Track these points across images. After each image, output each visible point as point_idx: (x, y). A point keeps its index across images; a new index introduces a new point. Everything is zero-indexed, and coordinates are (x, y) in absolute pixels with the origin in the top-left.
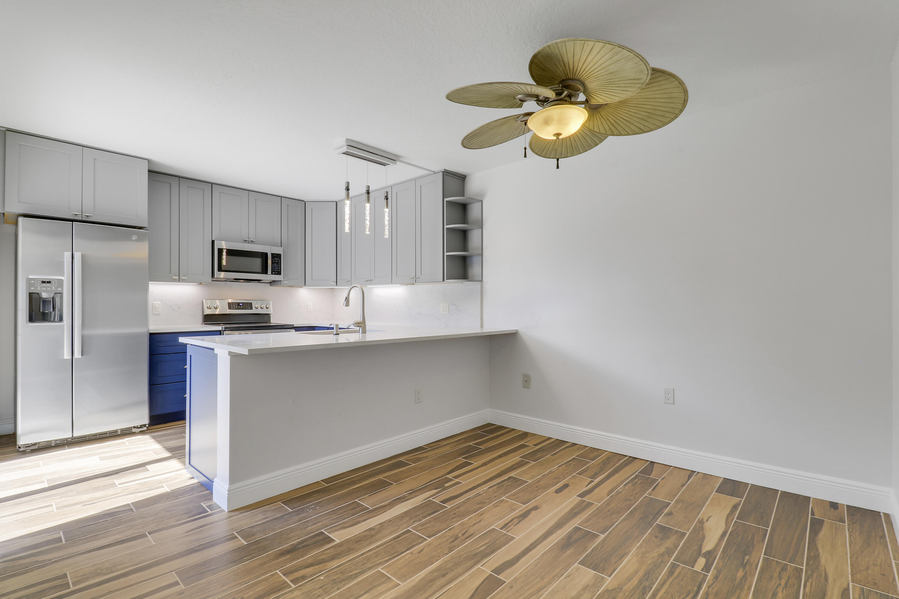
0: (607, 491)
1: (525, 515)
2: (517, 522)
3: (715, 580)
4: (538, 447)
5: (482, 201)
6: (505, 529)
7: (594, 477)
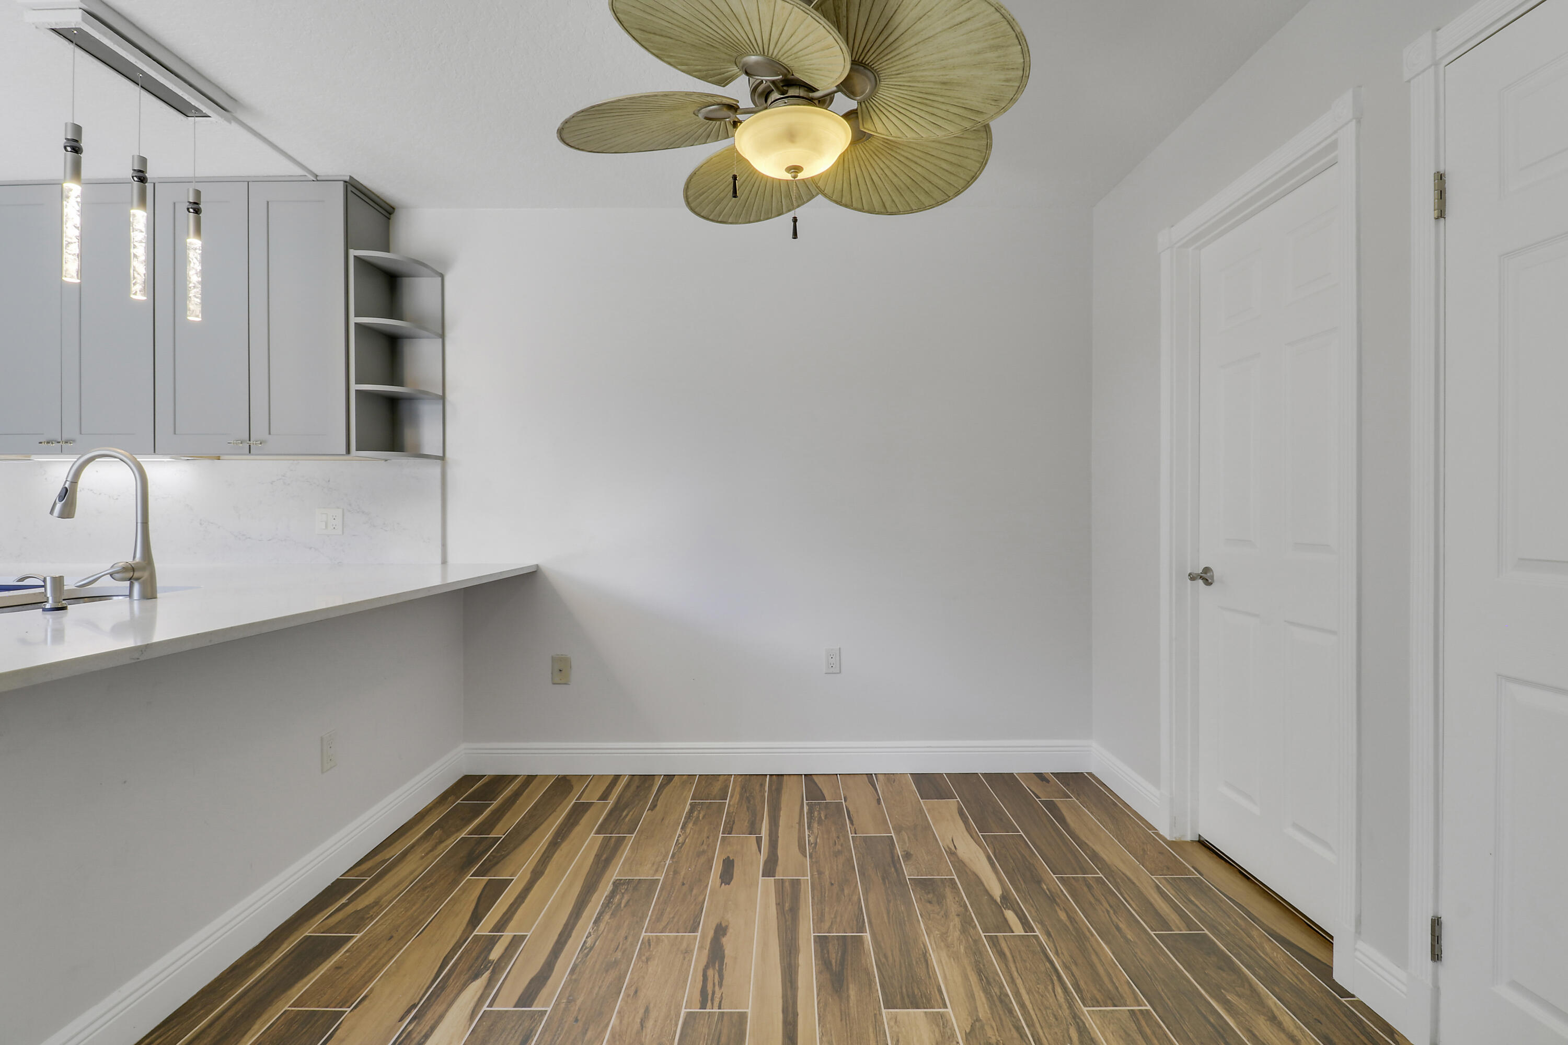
0: (795, 849)
1: (716, 955)
2: (717, 976)
3: (1051, 939)
4: (612, 800)
5: (442, 277)
6: (709, 1002)
7: (753, 828)
